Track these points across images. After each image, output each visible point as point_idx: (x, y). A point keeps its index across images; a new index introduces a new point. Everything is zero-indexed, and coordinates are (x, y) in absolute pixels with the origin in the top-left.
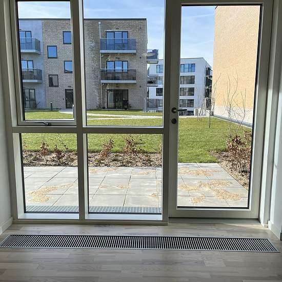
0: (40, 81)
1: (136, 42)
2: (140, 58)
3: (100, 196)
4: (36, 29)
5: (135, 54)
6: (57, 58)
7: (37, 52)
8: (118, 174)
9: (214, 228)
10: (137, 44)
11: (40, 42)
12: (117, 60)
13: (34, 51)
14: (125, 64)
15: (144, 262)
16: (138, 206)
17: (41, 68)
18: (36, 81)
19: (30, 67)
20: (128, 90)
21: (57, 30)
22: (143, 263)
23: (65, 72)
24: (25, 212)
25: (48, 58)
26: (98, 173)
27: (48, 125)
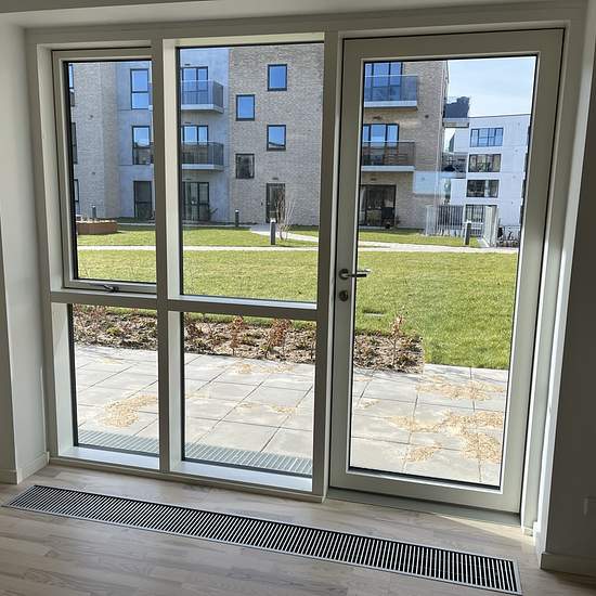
0: (218, 167)
1: (418, 83)
2: (427, 117)
3: (229, 426)
4: (217, 63)
5: (414, 109)
6: (253, 119)
7: (217, 108)
8: (289, 381)
9: (412, 520)
10: (421, 87)
11: (222, 87)
12: (376, 121)
13: (211, 106)
14: (393, 130)
15: (233, 573)
16: (288, 454)
17: (221, 140)
18: (211, 167)
19: (203, 140)
20: (395, 186)
21: (257, 63)
22: (229, 575)
23: (268, 149)
24: (76, 444)
25: (237, 119)
26: (254, 374)
27: (112, 291)
